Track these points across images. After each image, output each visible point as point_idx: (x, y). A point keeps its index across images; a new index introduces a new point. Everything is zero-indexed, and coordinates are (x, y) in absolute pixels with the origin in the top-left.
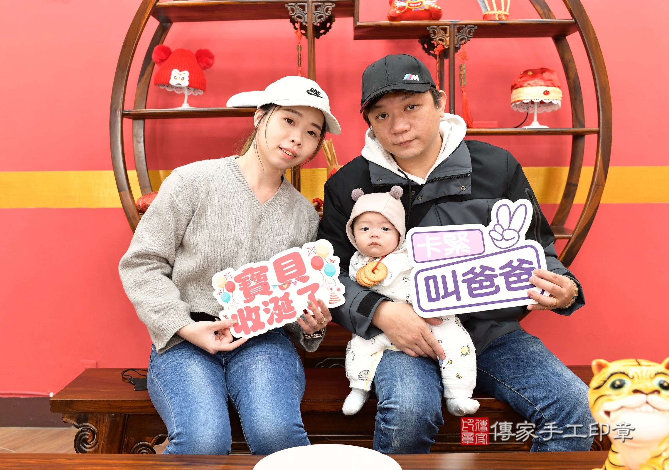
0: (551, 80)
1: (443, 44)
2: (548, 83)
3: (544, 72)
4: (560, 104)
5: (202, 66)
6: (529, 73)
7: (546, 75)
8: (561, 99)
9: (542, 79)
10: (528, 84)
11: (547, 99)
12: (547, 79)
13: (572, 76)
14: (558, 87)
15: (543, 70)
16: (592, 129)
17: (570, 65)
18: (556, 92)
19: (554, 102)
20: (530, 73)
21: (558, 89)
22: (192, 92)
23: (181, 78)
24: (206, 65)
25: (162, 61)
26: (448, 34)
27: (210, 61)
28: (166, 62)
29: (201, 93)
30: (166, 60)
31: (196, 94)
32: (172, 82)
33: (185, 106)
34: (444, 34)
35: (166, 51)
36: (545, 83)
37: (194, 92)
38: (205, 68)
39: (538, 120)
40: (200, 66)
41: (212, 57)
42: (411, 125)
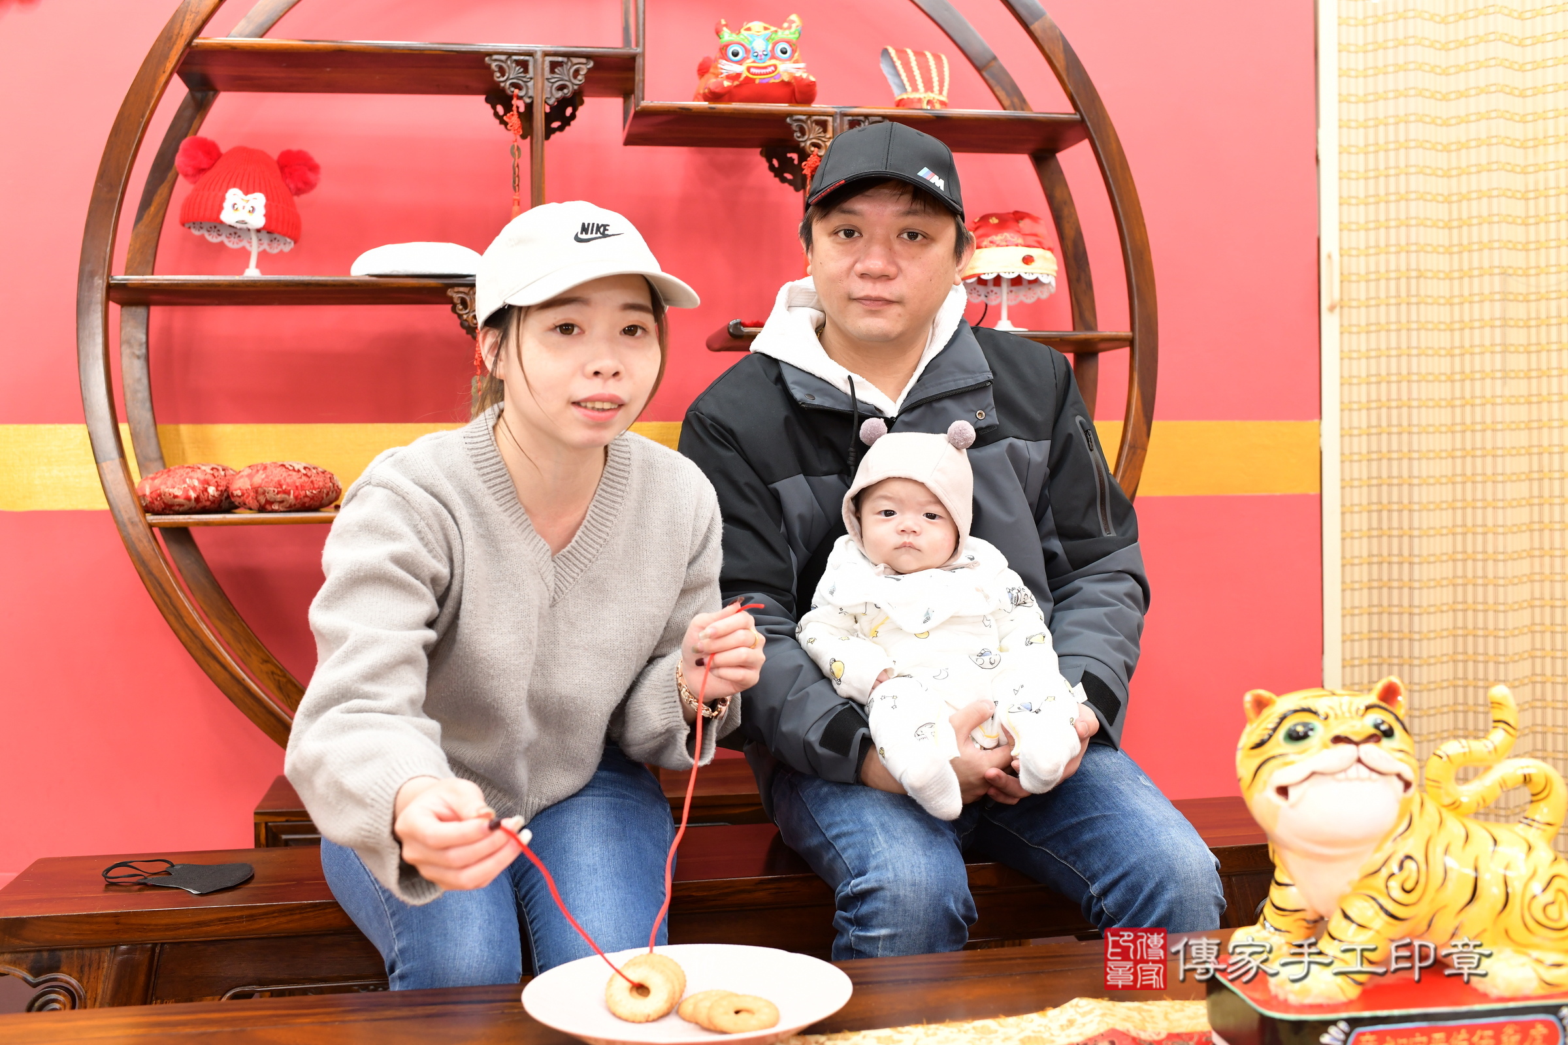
0: (1035, 235)
1: (820, 154)
2: (1031, 240)
3: (1022, 218)
4: (1053, 283)
5: (292, 186)
6: (991, 221)
7: (1025, 224)
8: (1055, 274)
9: (1019, 232)
10: (991, 242)
11: (1028, 272)
12: (1027, 232)
13: (1069, 232)
14: (1049, 249)
15: (1018, 216)
16: (1119, 334)
17: (1066, 212)
18: (1045, 259)
19: (1044, 279)
20: (994, 221)
21: (1048, 254)
22: (265, 246)
23: (249, 208)
24: (300, 185)
25: (201, 171)
26: (830, 134)
27: (311, 176)
28: (209, 174)
29: (287, 246)
30: (209, 169)
31: (275, 251)
32: (228, 216)
33: (252, 273)
34: (822, 135)
35: (210, 150)
36: (1024, 240)
37: (269, 245)
38: (299, 192)
39: (1009, 318)
40: (287, 186)
41: (314, 168)
42: (900, 269)
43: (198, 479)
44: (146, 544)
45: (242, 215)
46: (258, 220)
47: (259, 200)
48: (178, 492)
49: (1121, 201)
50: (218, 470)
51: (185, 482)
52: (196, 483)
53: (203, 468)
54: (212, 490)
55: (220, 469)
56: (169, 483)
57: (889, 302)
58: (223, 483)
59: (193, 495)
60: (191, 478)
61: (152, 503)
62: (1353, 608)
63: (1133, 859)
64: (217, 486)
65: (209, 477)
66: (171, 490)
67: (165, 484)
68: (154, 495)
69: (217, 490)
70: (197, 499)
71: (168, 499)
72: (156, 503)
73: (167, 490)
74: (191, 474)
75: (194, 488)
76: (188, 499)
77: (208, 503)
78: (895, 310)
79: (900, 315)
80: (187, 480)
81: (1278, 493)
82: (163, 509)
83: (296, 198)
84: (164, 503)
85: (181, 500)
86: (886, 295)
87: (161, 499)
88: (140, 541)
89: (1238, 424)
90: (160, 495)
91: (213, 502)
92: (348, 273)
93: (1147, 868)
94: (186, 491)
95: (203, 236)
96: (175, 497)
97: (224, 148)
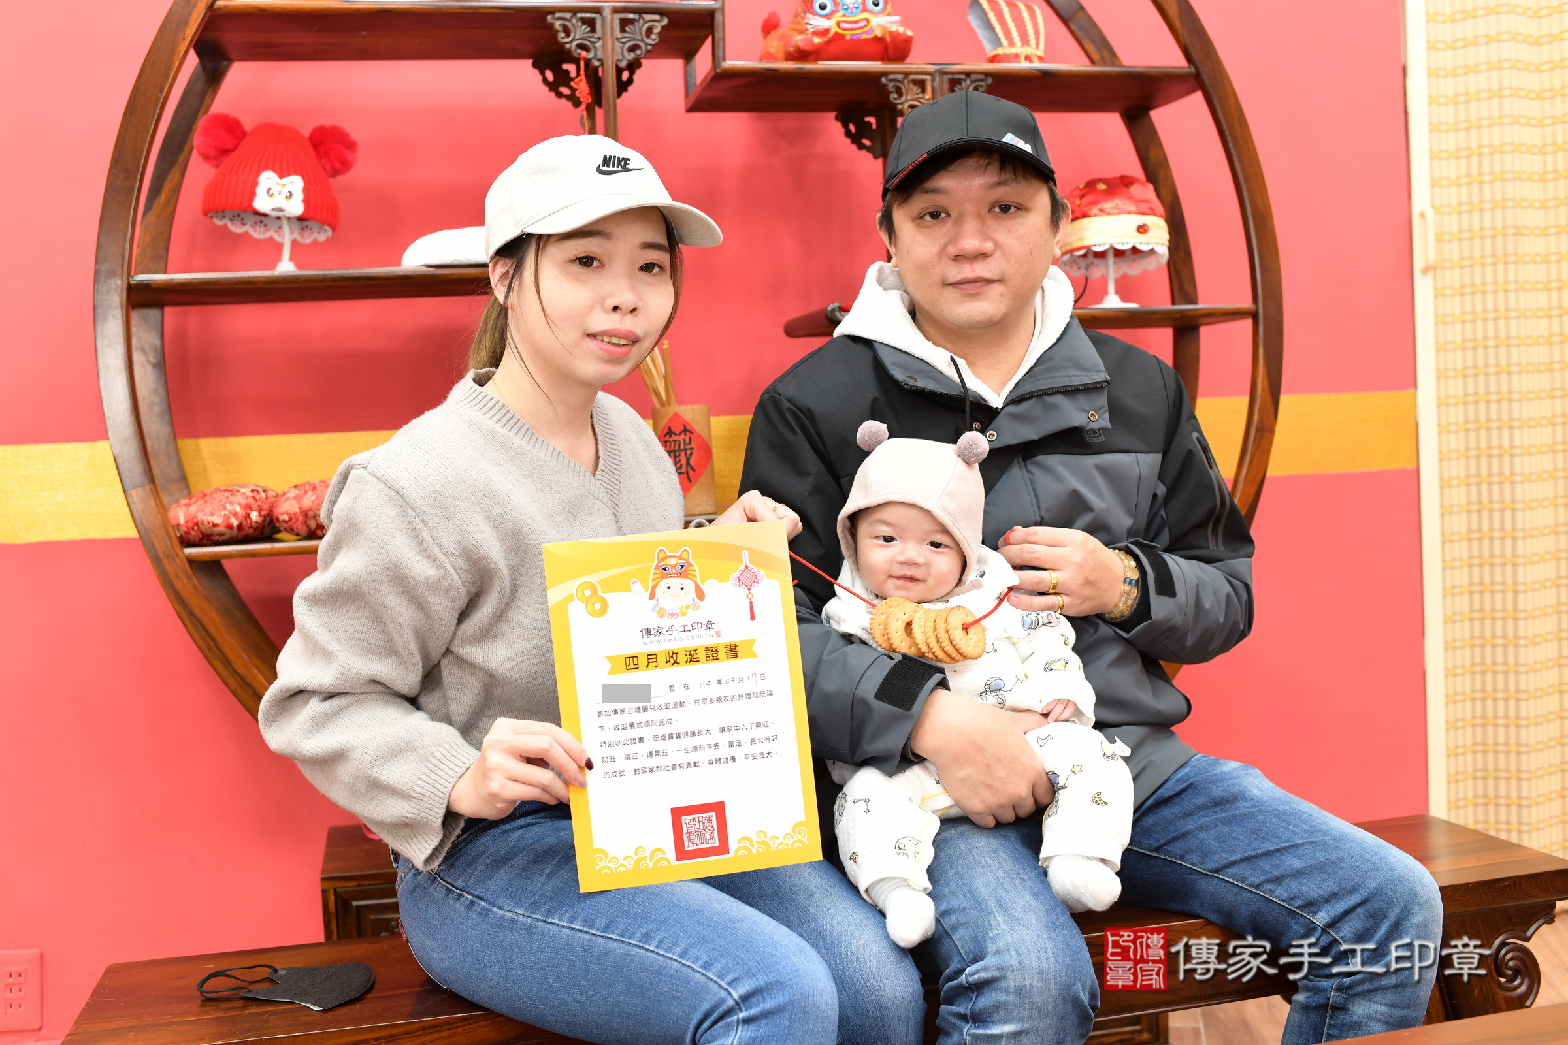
0: (1147, 201)
2: (1144, 207)
3: (1131, 184)
4: (1166, 254)
5: (328, 167)
6: (1098, 187)
7: (1135, 191)
8: (1167, 244)
9: (1130, 198)
11: (1143, 243)
12: (1139, 198)
14: (1161, 216)
15: (1127, 181)
17: (1161, 174)
18: (1159, 227)
20: (1102, 186)
21: (1162, 222)
22: (297, 236)
23: (285, 193)
24: (337, 165)
25: (224, 152)
26: (928, 96)
27: (348, 155)
28: (233, 156)
29: (323, 235)
30: (234, 149)
31: (308, 241)
32: (262, 203)
33: (286, 267)
34: (921, 96)
35: (230, 126)
36: (1137, 206)
37: (300, 234)
38: (335, 173)
39: (1117, 292)
40: (323, 167)
41: (351, 146)
42: (997, 244)
43: (239, 504)
44: (185, 581)
45: (279, 201)
46: (296, 207)
47: (296, 183)
48: (218, 520)
49: (1241, 162)
50: (258, 492)
51: (225, 508)
52: (238, 509)
53: (242, 490)
54: (254, 516)
55: (261, 490)
56: (208, 509)
57: (989, 281)
58: (266, 507)
59: (235, 522)
60: (232, 503)
61: (188, 532)
62: (1454, 587)
63: (1372, 885)
64: (260, 511)
65: (251, 501)
66: (210, 518)
67: (203, 511)
68: (190, 525)
69: (260, 515)
70: (240, 527)
71: (206, 528)
72: (193, 533)
73: (205, 518)
74: (232, 498)
75: (236, 515)
76: (230, 527)
77: (251, 531)
78: (997, 289)
79: (1002, 295)
80: (228, 506)
81: (1375, 469)
82: (200, 540)
83: (331, 180)
84: (201, 532)
85: (221, 529)
86: (986, 274)
87: (199, 528)
88: (178, 577)
89: (1333, 396)
90: (197, 524)
91: (256, 529)
92: (399, 264)
93: (1390, 893)
94: (226, 518)
95: (225, 226)
96: (215, 525)
97: (248, 126)
